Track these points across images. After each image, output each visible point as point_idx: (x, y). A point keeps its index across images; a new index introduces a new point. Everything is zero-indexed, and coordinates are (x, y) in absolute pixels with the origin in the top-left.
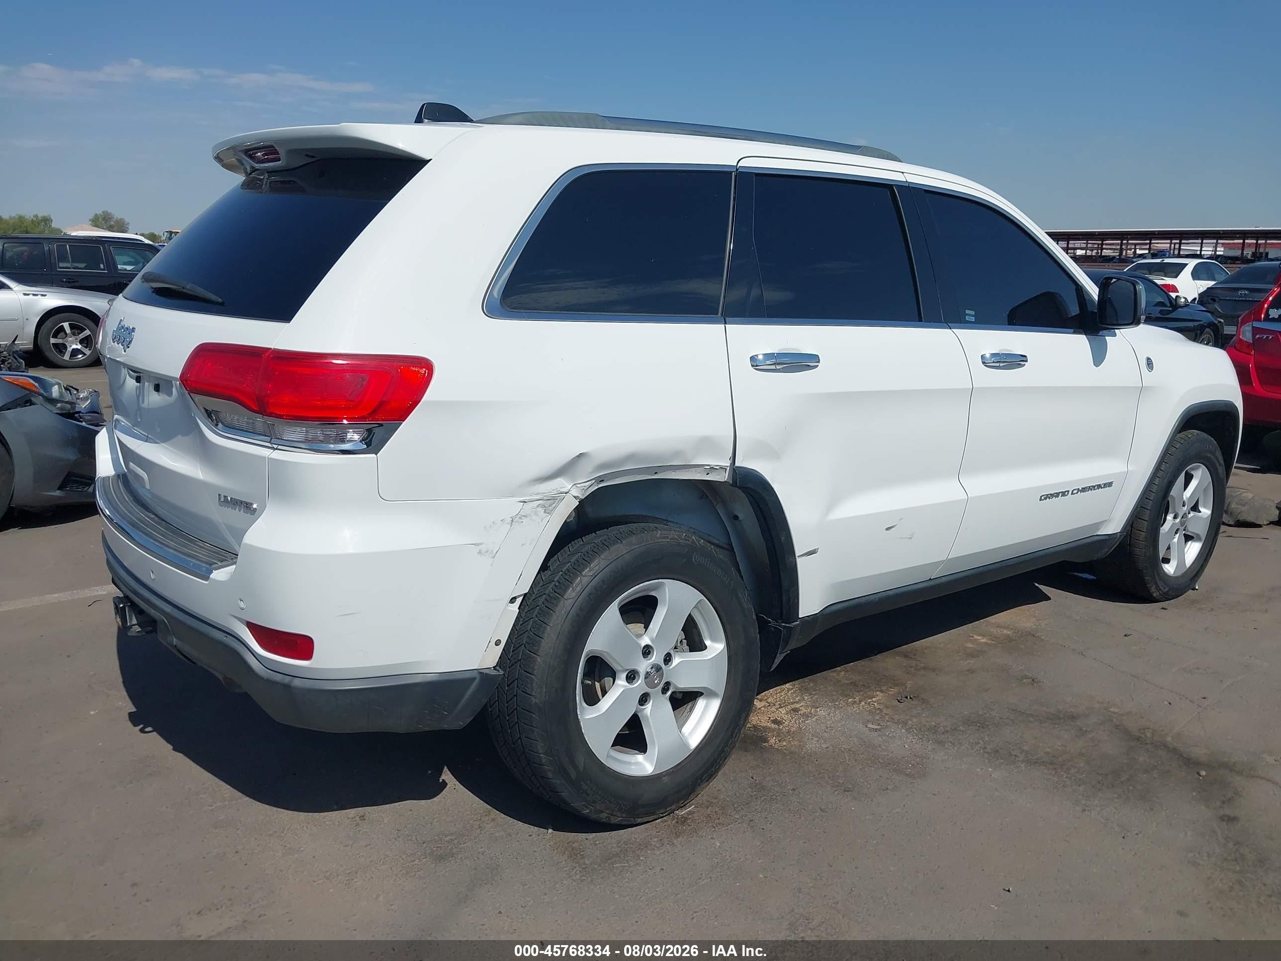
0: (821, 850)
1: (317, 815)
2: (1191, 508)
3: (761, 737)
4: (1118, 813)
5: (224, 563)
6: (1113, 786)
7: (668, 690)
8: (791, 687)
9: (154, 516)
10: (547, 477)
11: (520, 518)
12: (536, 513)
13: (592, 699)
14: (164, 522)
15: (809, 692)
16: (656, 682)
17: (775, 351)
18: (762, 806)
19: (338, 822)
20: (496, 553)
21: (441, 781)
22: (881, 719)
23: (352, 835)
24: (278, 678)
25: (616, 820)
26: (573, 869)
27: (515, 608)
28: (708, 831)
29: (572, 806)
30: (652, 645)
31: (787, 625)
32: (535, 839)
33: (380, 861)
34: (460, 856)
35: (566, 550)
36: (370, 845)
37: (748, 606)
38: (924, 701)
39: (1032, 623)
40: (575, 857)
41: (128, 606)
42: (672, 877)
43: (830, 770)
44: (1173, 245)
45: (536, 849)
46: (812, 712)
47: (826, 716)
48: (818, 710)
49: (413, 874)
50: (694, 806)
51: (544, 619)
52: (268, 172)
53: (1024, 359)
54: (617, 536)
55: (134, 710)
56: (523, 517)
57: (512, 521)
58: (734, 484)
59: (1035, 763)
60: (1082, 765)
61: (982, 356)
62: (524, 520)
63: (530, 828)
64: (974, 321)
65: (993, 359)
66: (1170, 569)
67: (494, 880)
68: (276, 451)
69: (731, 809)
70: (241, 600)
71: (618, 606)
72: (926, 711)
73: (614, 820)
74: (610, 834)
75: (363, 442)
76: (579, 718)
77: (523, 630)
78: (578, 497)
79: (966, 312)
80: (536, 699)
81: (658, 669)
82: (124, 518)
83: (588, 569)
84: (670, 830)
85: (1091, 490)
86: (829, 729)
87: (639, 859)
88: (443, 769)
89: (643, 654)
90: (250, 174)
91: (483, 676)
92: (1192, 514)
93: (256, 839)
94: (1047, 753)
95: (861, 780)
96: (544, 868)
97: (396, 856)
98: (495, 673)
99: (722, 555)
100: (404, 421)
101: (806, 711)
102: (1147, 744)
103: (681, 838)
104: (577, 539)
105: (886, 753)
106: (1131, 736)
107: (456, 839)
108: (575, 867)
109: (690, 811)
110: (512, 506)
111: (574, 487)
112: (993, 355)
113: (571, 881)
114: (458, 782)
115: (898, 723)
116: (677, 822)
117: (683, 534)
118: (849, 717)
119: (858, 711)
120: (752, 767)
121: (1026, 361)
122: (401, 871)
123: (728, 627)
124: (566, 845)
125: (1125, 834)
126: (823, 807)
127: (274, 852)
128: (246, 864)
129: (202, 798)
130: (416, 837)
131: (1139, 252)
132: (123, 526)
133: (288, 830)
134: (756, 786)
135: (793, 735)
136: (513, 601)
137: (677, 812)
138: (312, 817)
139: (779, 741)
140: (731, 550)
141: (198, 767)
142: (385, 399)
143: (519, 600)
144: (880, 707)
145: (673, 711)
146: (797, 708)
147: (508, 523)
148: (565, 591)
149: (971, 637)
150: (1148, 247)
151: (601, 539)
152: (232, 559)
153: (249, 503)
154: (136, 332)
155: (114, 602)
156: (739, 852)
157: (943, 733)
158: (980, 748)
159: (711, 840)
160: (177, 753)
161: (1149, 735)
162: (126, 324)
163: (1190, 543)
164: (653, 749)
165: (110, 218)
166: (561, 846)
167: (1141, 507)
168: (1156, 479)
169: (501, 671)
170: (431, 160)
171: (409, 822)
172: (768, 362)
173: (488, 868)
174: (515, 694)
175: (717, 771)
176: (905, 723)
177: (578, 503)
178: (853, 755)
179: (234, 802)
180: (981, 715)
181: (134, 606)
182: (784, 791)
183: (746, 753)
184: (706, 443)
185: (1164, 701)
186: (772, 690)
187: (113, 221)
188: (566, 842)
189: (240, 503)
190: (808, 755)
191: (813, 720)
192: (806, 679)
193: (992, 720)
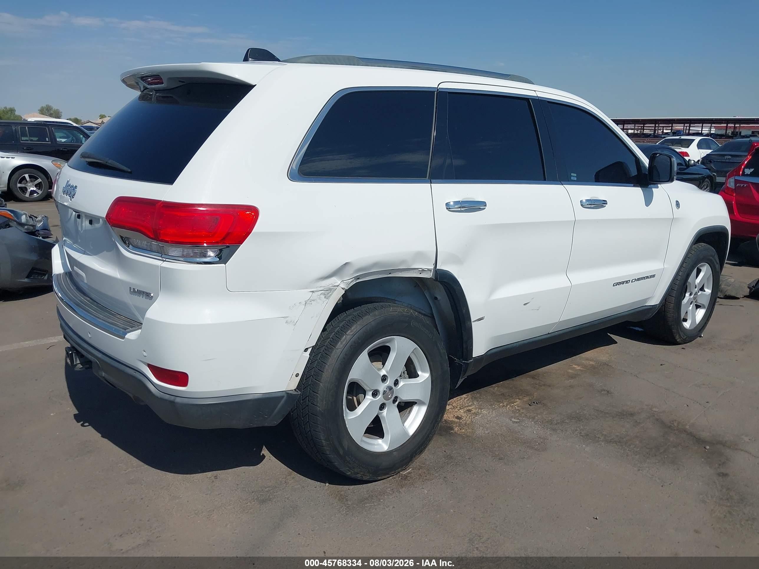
0: (486, 495)
1: (188, 476)
2: (700, 289)
3: (449, 427)
4: (659, 472)
5: (133, 329)
6: (656, 455)
7: (396, 401)
8: (466, 397)
9: (89, 299)
10: (326, 277)
11: (311, 301)
12: (320, 299)
13: (352, 407)
14: (96, 303)
15: (477, 399)
16: (389, 396)
17: (460, 200)
18: (451, 468)
19: (201, 480)
20: (296, 322)
21: (261, 454)
22: (520, 416)
23: (210, 488)
24: (167, 397)
25: (366, 478)
26: (341, 507)
27: (307, 355)
28: (420, 483)
29: (341, 470)
30: (387, 375)
31: (466, 362)
32: (318, 489)
33: (227, 504)
34: (274, 500)
35: (336, 319)
36: (221, 494)
37: (443, 351)
38: (544, 405)
39: (607, 357)
40: (342, 500)
41: (75, 353)
42: (399, 512)
43: (490, 446)
44: (685, 127)
45: (319, 496)
46: (479, 412)
47: (487, 414)
48: (483, 410)
49: (247, 511)
50: (411, 469)
51: (324, 361)
52: (155, 90)
53: (605, 202)
54: (367, 311)
55: (77, 412)
56: (312, 301)
57: (306, 303)
58: (436, 279)
59: (611, 442)
60: (637, 442)
61: (581, 201)
62: (313, 302)
63: (315, 482)
64: (576, 180)
65: (587, 203)
66: (687, 325)
67: (295, 514)
68: (165, 262)
69: (433, 470)
70: (144, 351)
71: (367, 352)
72: (546, 411)
73: (365, 478)
74: (363, 486)
75: (217, 257)
76: (345, 419)
77: (311, 367)
78: (344, 288)
79: (572, 175)
80: (319, 408)
81: (390, 388)
82: (71, 300)
83: (350, 331)
84: (398, 484)
85: (643, 279)
86: (489, 422)
87: (379, 501)
88: (262, 448)
89: (382, 381)
90: (144, 91)
91: (288, 395)
92: (700, 292)
93: (153, 491)
94: (617, 436)
95: (509, 453)
96: (324, 507)
97: (236, 500)
98: (295, 393)
99: (427, 321)
100: (241, 244)
101: (476, 411)
102: (675, 430)
103: (404, 488)
104: (343, 312)
105: (523, 436)
106: (666, 425)
107: (271, 490)
108: (343, 506)
109: (409, 472)
110: (305, 294)
111: (342, 282)
112: (587, 200)
113: (341, 515)
114: (271, 455)
115: (529, 418)
116: (402, 479)
117: (405, 309)
118: (501, 414)
119: (506, 411)
120: (445, 445)
121: (606, 204)
122: (240, 510)
123: (431, 363)
124: (337, 493)
125: (663, 484)
126: (487, 469)
127: (164, 498)
128: (148, 506)
129: (120, 466)
130: (248, 489)
131: (665, 131)
132: (71, 305)
133: (172, 485)
134: (447, 457)
135: (468, 426)
136: (306, 350)
137: (402, 472)
138: (186, 477)
139: (460, 429)
140: (433, 317)
141: (117, 447)
142: (229, 231)
143: (310, 350)
144: (518, 408)
145: (399, 412)
146: (470, 409)
147: (303, 305)
148: (337, 344)
149: (571, 366)
150: (670, 128)
151: (357, 313)
152: (138, 326)
153: (148, 293)
154: (77, 189)
155: (66, 350)
156: (439, 496)
157: (556, 424)
158: (578, 433)
159: (422, 489)
160: (104, 439)
161: (676, 424)
162: (72, 183)
163: (698, 309)
164: (388, 436)
165: (50, 109)
166: (334, 493)
167: (672, 289)
168: (680, 272)
169: (299, 392)
170: (256, 85)
171: (243, 480)
172: (456, 206)
173: (291, 507)
174: (307, 405)
175: (425, 448)
176: (534, 418)
177: (344, 292)
178: (503, 437)
179: (139, 468)
180: (578, 413)
181: (78, 353)
182: (464, 460)
183: (441, 437)
184: (420, 255)
185: (684, 404)
186: (455, 398)
187: (52, 111)
188: (337, 491)
189: (143, 293)
190: (477, 438)
191: (480, 416)
192: (475, 392)
193: (585, 416)
